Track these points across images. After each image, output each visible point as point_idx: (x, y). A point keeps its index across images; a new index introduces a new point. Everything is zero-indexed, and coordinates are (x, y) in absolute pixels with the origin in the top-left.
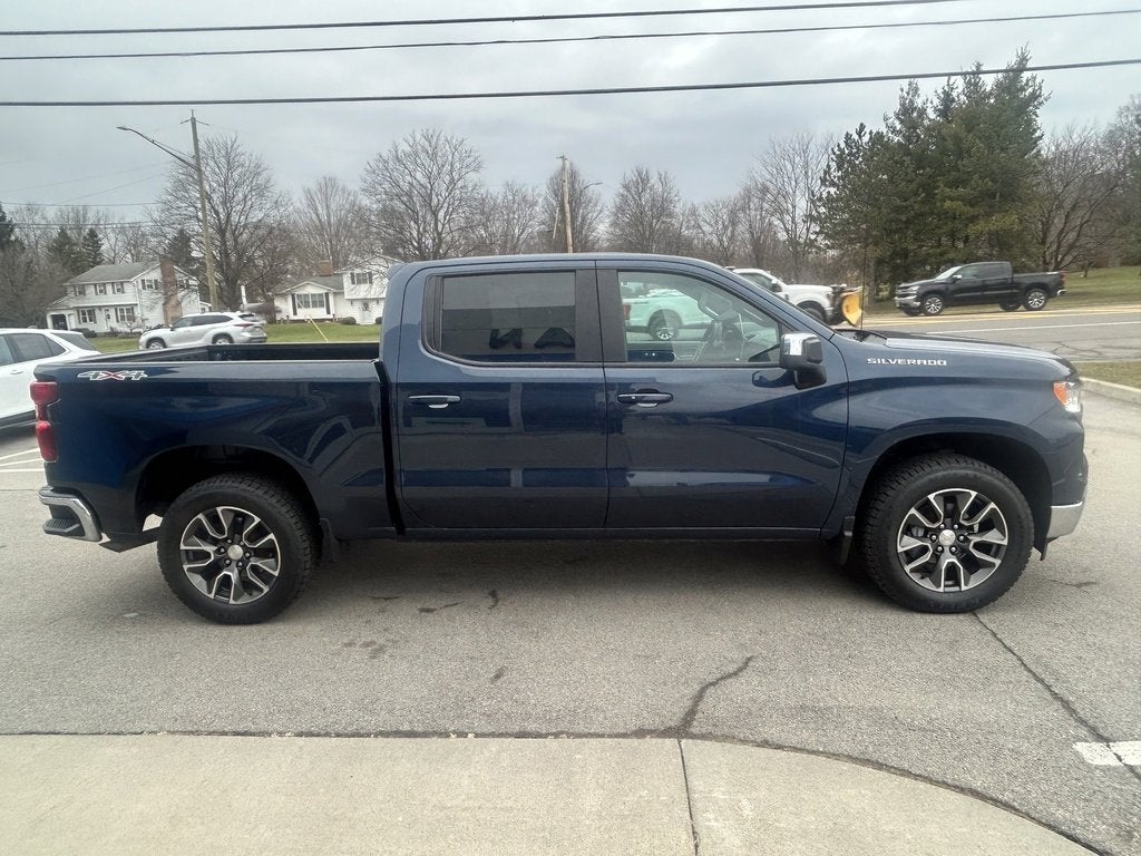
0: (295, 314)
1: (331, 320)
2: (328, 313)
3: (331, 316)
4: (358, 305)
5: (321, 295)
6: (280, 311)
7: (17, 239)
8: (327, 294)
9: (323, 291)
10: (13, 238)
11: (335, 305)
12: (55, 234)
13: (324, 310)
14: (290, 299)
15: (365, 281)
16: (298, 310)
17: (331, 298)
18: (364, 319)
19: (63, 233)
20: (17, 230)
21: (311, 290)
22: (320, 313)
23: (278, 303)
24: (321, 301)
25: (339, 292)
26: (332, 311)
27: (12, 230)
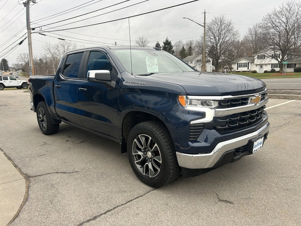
0: (237, 69)
1: (248, 71)
2: (248, 69)
3: (249, 70)
4: (259, 67)
5: (246, 63)
6: (233, 69)
7: (173, 50)
8: (248, 63)
9: (247, 62)
10: (172, 50)
11: (251, 67)
12: (181, 48)
13: (247, 68)
14: (236, 65)
15: (262, 58)
16: (239, 68)
17: (250, 64)
18: (260, 71)
19: (183, 48)
20: (173, 47)
21: (243, 61)
22: (245, 69)
23: (233, 66)
24: (246, 65)
25: (253, 62)
26: (249, 69)
27: (172, 48)
